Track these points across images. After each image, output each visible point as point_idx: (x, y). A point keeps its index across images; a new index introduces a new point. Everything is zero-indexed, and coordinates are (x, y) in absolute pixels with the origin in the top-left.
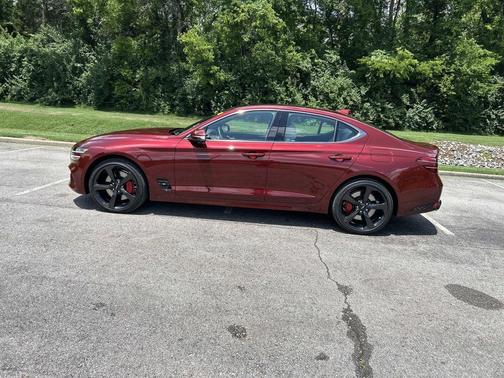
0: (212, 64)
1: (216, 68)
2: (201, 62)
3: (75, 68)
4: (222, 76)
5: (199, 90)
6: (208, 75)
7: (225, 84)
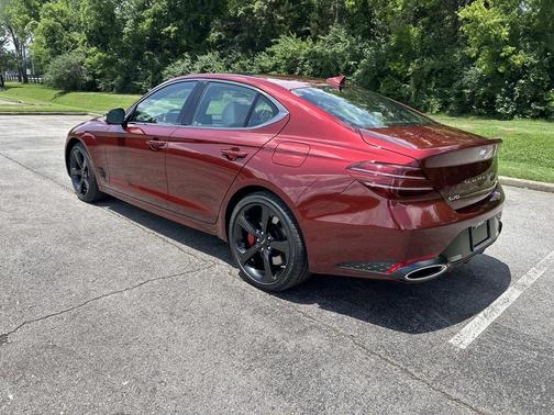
0: (506, 43)
1: (510, 49)
2: (490, 42)
3: (348, 67)
4: (519, 59)
5: (483, 81)
6: (497, 59)
7: (524, 70)
